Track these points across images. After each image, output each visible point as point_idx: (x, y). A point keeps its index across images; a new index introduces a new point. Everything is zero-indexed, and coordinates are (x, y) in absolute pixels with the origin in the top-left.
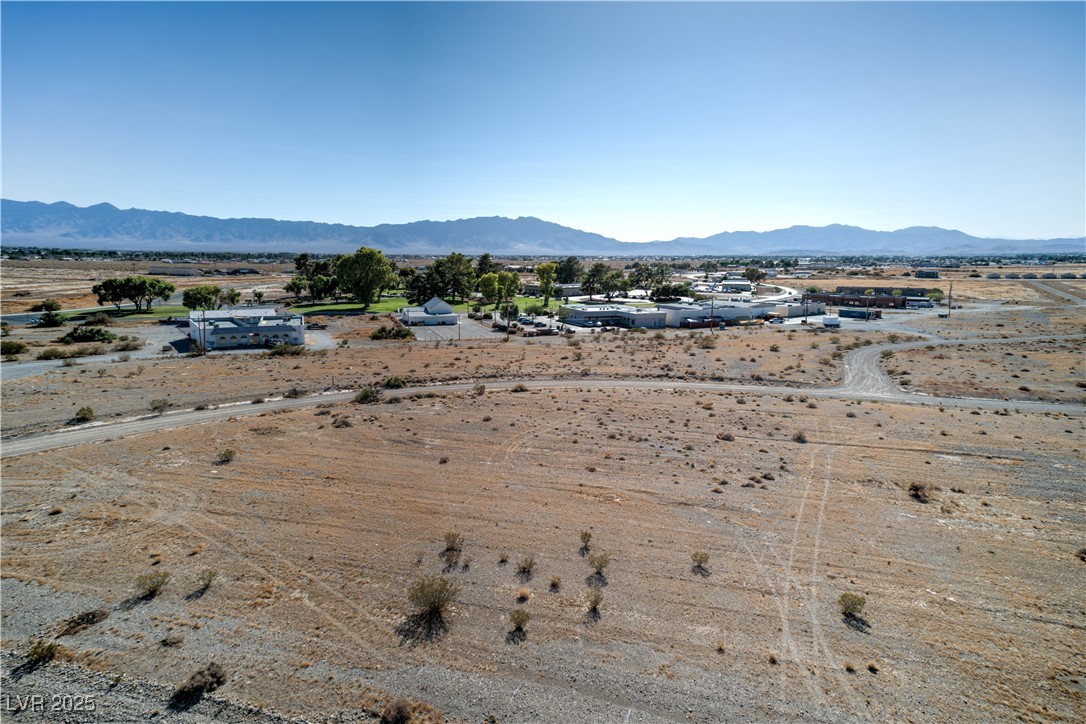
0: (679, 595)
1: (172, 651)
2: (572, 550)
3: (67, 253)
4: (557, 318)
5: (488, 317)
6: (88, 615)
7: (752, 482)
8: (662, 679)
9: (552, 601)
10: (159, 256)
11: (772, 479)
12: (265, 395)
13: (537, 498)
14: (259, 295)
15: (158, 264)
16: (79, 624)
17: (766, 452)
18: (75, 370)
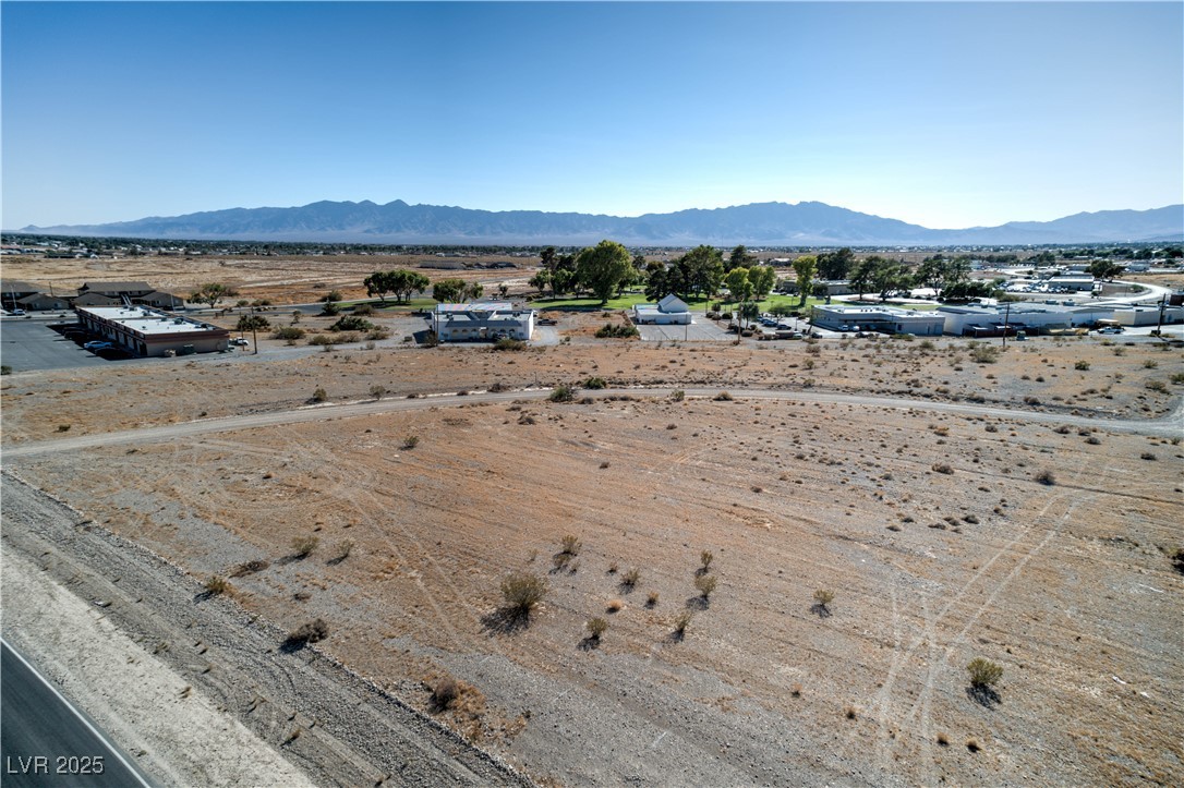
0: (781, 631)
1: (300, 604)
2: (689, 569)
3: (365, 248)
4: (808, 320)
5: (727, 317)
6: (254, 563)
7: (946, 523)
8: (716, 711)
9: (642, 616)
10: (436, 249)
11: (976, 522)
12: (471, 388)
13: (680, 513)
14: (504, 289)
15: (433, 257)
16: (247, 570)
17: (986, 491)
18: (332, 354)
